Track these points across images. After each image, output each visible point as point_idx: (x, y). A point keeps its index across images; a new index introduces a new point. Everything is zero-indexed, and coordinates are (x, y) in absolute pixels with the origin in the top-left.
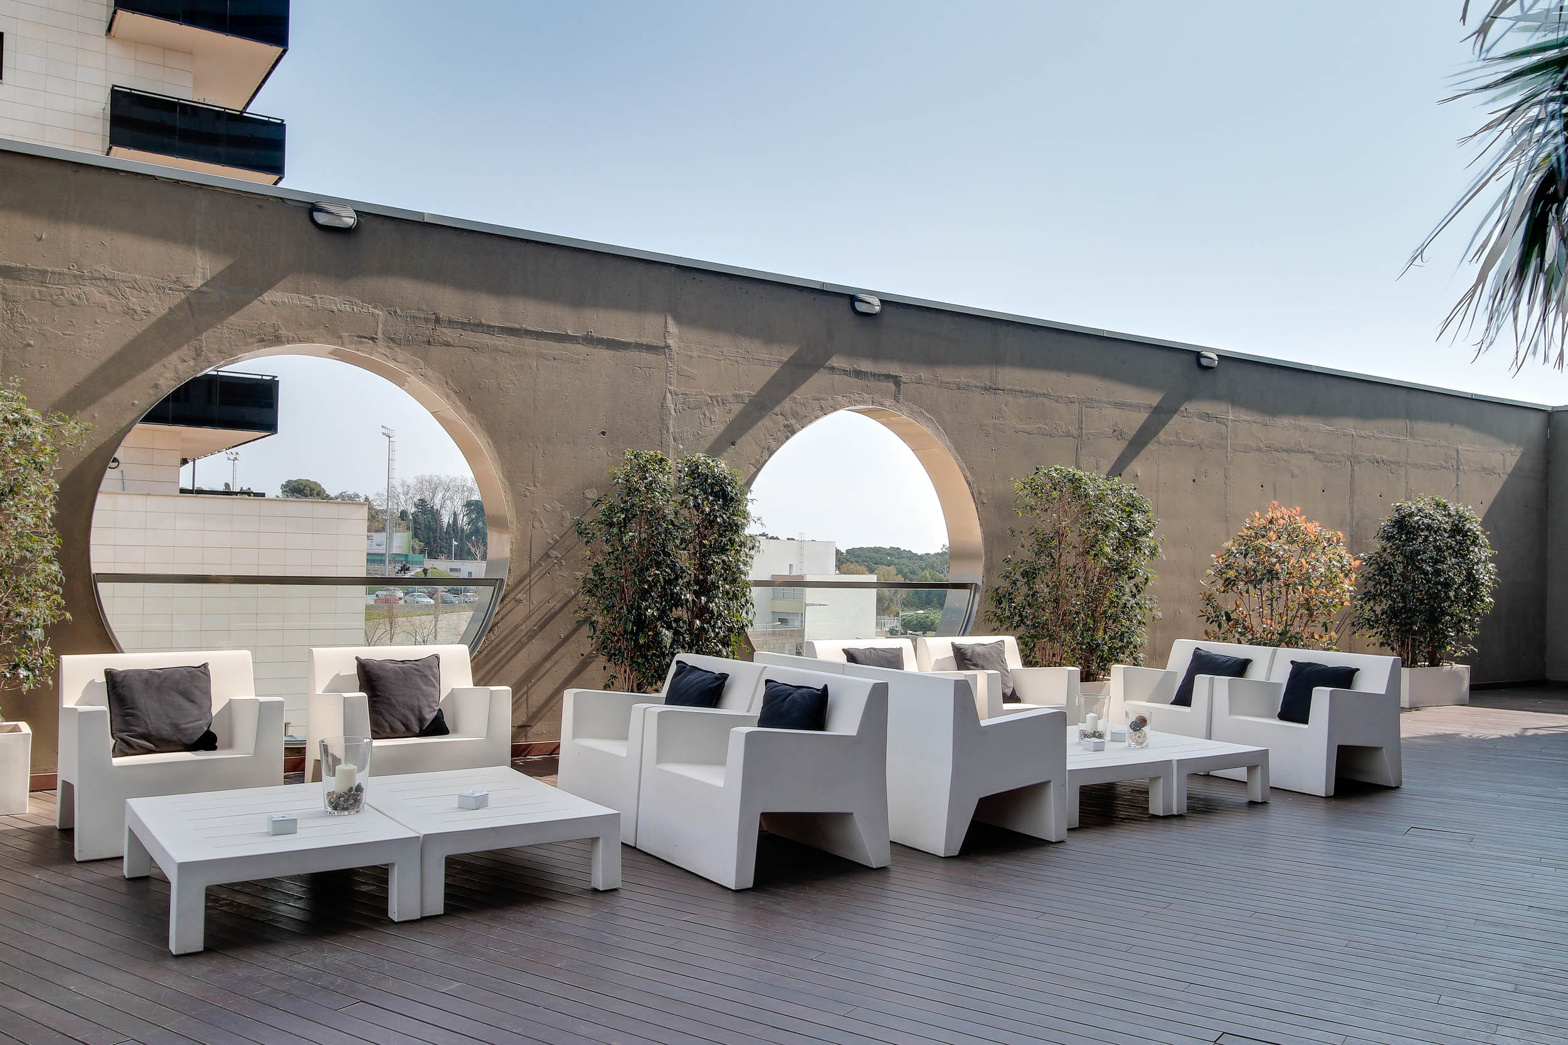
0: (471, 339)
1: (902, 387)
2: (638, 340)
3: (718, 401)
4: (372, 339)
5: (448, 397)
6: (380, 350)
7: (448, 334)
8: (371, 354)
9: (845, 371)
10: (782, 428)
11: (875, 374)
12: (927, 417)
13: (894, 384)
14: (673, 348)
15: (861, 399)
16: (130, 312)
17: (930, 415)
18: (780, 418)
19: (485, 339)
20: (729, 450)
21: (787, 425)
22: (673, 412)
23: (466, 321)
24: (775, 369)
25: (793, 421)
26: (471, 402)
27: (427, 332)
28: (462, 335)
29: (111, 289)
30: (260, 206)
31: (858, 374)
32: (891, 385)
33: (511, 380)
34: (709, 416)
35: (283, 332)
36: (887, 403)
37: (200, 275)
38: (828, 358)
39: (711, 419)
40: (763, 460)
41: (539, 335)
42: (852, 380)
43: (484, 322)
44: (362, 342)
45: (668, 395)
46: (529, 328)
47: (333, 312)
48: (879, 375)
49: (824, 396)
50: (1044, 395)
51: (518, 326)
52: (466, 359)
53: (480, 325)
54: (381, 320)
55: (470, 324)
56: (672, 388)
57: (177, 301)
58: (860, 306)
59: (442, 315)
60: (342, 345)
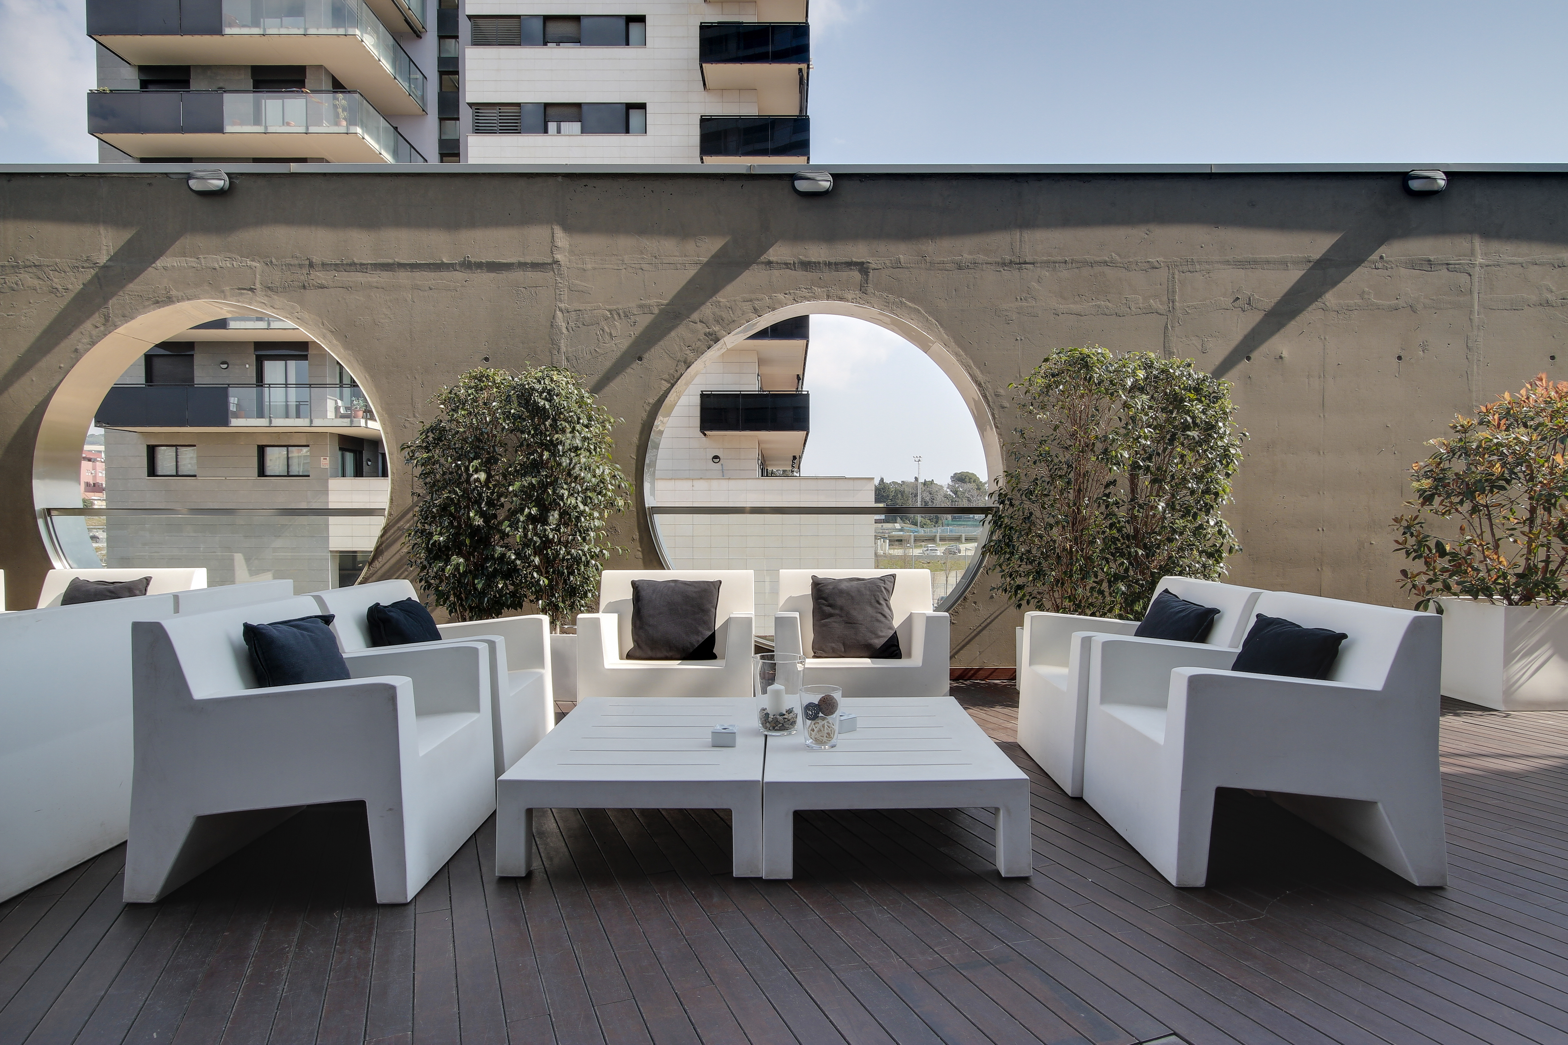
0: (344, 279)
1: (871, 275)
2: (522, 260)
3: (619, 314)
4: (251, 290)
5: (324, 337)
6: (258, 299)
7: (320, 276)
8: (250, 304)
9: (786, 264)
10: (702, 337)
11: (830, 264)
12: (910, 307)
13: (860, 271)
14: (562, 263)
15: (810, 294)
16: (54, 291)
17: (915, 304)
18: (699, 326)
19: (359, 277)
20: (634, 366)
21: (709, 333)
22: (564, 331)
23: (338, 262)
24: (692, 272)
25: (716, 328)
26: (348, 340)
27: (302, 278)
28: (335, 276)
29: (40, 273)
30: (150, 184)
31: (806, 265)
32: (856, 275)
33: (385, 314)
34: (609, 331)
35: (174, 293)
36: (850, 296)
37: (104, 252)
38: (764, 250)
39: (611, 334)
40: (679, 374)
41: (414, 267)
42: (800, 274)
43: (356, 261)
44: (242, 294)
45: (559, 313)
46: (402, 261)
47: (215, 269)
48: (836, 264)
49: (760, 296)
50: (1105, 263)
51: (390, 261)
52: (340, 299)
53: (353, 264)
54: (258, 271)
55: (343, 265)
56: (562, 305)
57: (89, 277)
58: (801, 185)
59: (316, 259)
60: (225, 298)
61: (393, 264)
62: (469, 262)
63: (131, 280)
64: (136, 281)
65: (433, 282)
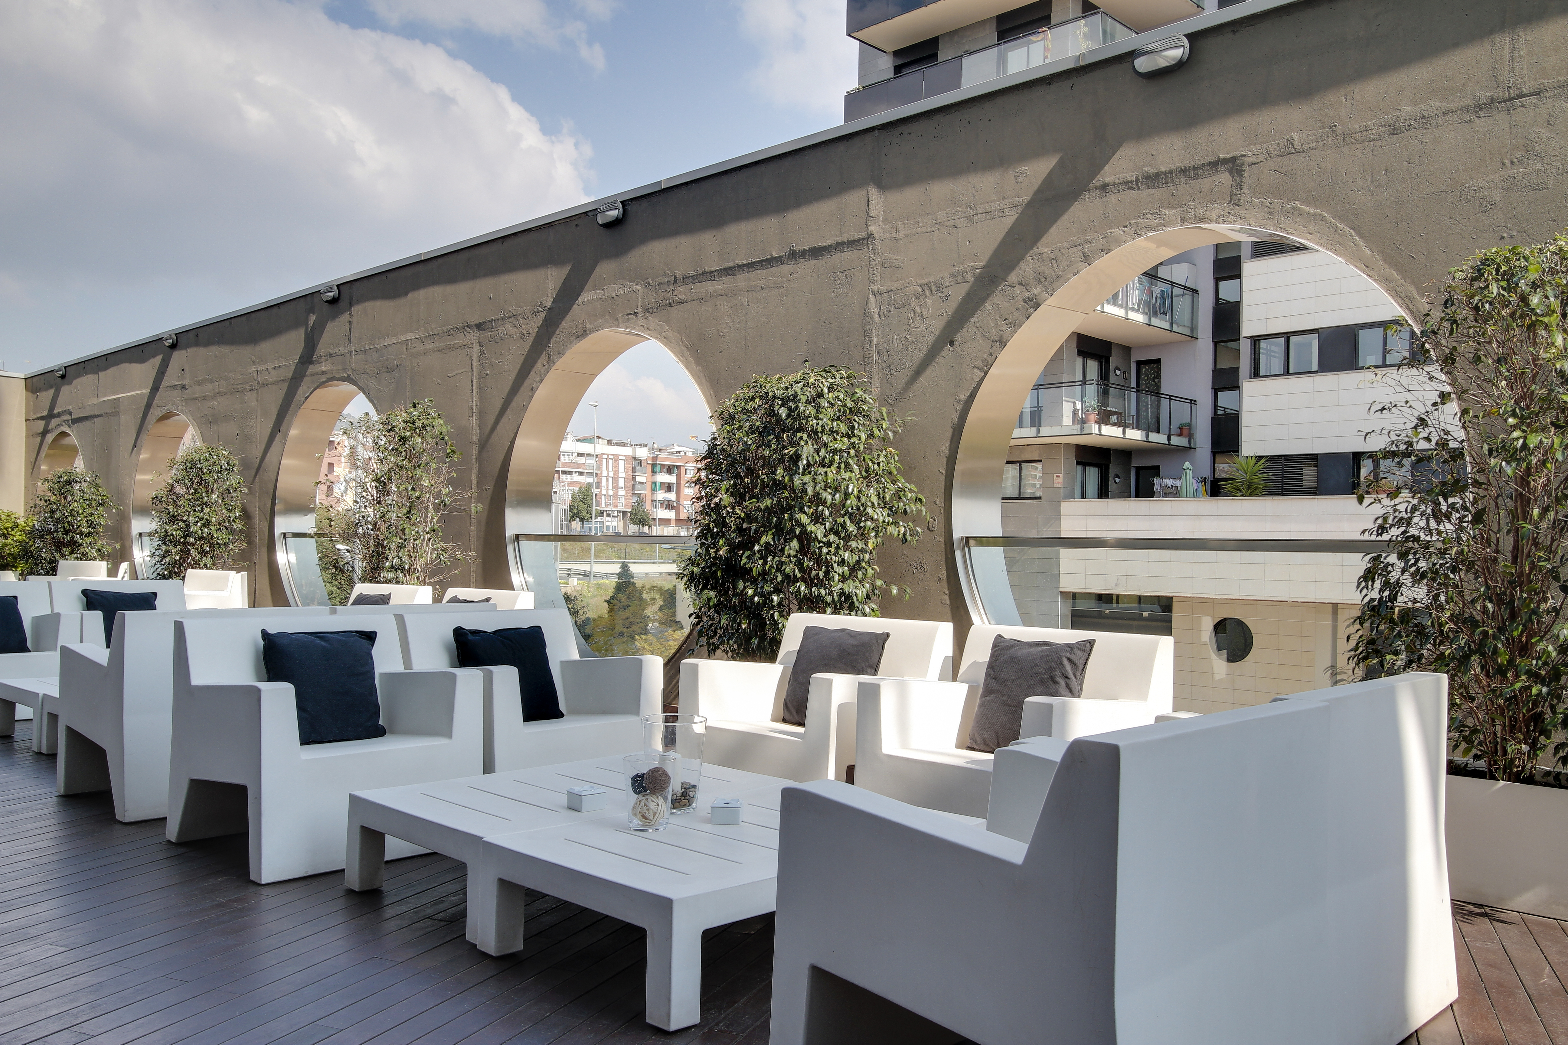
0: (698, 291)
1: (1246, 174)
2: (839, 240)
3: (931, 289)
4: (635, 314)
5: (682, 354)
6: (639, 322)
7: (682, 291)
8: (634, 328)
9: (1126, 183)
10: (1021, 304)
11: (1187, 169)
12: (1308, 214)
13: (1231, 172)
14: (876, 235)
15: (1159, 221)
16: (522, 337)
17: (1317, 208)
18: (1018, 290)
19: (709, 287)
20: (944, 353)
21: (1029, 298)
22: (877, 318)
23: (694, 273)
24: (1010, 219)
25: (1037, 290)
26: (699, 355)
27: (669, 295)
28: (692, 289)
29: (516, 322)
31: (1154, 179)
32: (1225, 179)
33: (727, 323)
34: (920, 312)
35: (588, 326)
36: (1213, 213)
37: (550, 295)
38: (1097, 168)
39: (922, 316)
40: (994, 357)
41: (751, 266)
42: (1145, 194)
43: (707, 269)
44: (629, 319)
45: (871, 297)
46: (741, 262)
47: (613, 298)
48: (1195, 168)
51: (732, 264)
52: (694, 313)
53: (704, 273)
54: (640, 294)
55: (697, 276)
56: (874, 287)
57: (541, 320)
58: (1142, 64)
59: (679, 275)
60: (618, 326)
61: (733, 267)
62: (794, 251)
63: (563, 318)
64: (566, 318)
65: (765, 280)
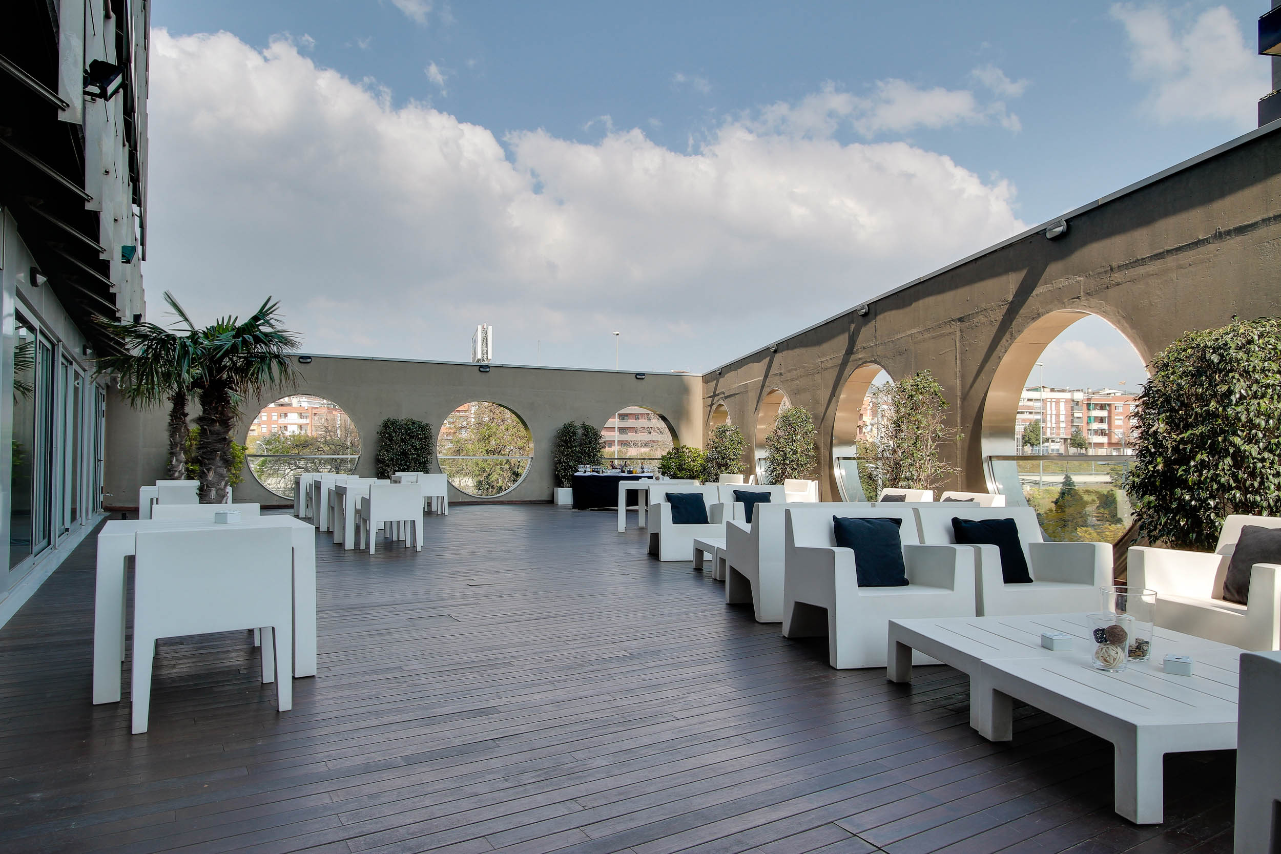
0: (1132, 274)
4: (1078, 297)
5: (1119, 322)
6: (1082, 303)
7: (1117, 276)
8: (1078, 308)
16: (991, 323)
19: (1141, 270)
23: (1128, 262)
26: (1133, 322)
27: (1106, 281)
28: (1126, 274)
29: (986, 314)
33: (1158, 295)
35: (1041, 310)
37: (1011, 293)
41: (1178, 250)
43: (1139, 258)
44: (1073, 302)
46: (1170, 248)
47: (1060, 288)
51: (1161, 251)
52: (1129, 291)
53: (1137, 261)
54: (1082, 283)
55: (1131, 263)
57: (1005, 311)
59: (1114, 265)
60: (1065, 308)
61: (1163, 252)
62: (1220, 233)
63: (1021, 307)
64: (1024, 307)
65: (1192, 258)
